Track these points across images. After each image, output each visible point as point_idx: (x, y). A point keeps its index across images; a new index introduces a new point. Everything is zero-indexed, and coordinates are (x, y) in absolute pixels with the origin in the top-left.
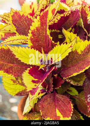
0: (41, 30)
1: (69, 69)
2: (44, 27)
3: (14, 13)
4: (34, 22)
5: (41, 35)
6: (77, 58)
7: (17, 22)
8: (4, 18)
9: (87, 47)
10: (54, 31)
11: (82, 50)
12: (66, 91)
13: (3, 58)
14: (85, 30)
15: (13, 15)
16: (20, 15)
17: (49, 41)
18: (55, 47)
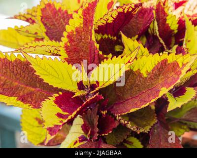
0: (83, 33)
1: (126, 102)
2: (88, 28)
3: (46, 5)
4: (72, 18)
5: (83, 41)
6: (139, 83)
7: (50, 20)
8: (32, 16)
9: (157, 66)
10: (107, 37)
11: (149, 71)
12: (122, 141)
13: (18, 76)
14: (162, 41)
15: (44, 9)
16: (55, 9)
17: (94, 52)
18: (103, 61)
